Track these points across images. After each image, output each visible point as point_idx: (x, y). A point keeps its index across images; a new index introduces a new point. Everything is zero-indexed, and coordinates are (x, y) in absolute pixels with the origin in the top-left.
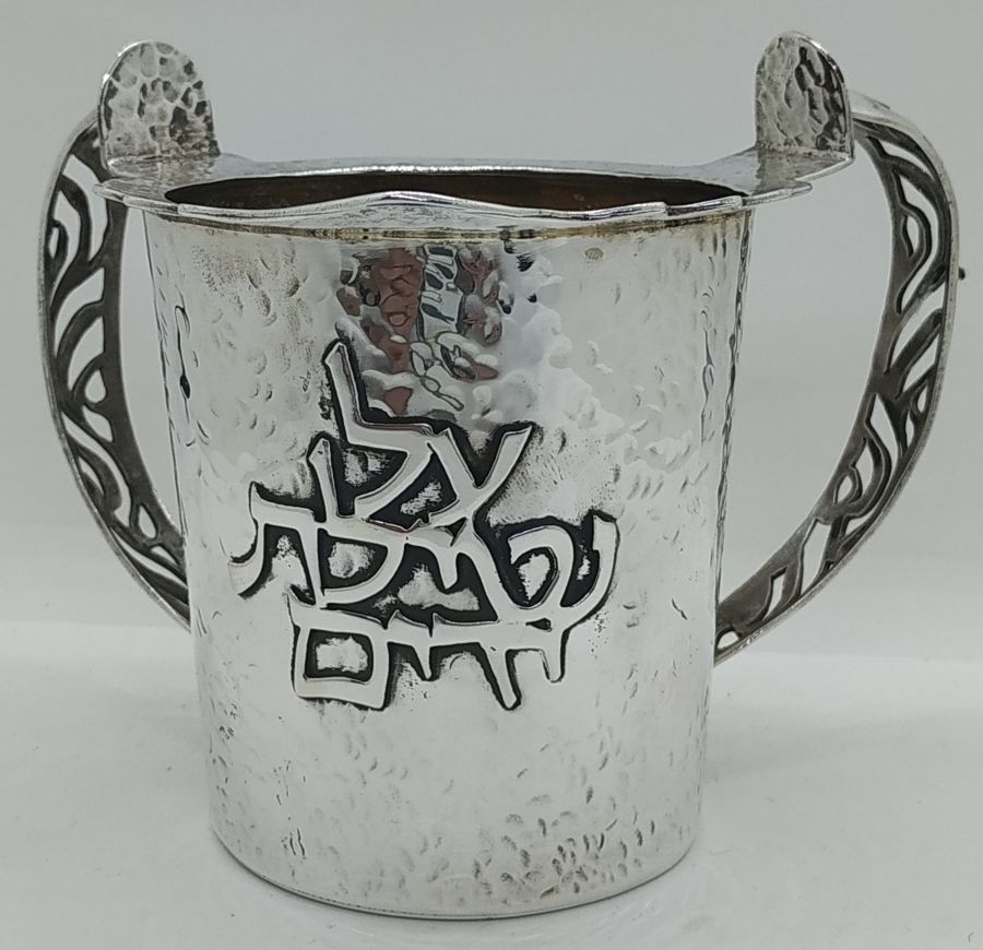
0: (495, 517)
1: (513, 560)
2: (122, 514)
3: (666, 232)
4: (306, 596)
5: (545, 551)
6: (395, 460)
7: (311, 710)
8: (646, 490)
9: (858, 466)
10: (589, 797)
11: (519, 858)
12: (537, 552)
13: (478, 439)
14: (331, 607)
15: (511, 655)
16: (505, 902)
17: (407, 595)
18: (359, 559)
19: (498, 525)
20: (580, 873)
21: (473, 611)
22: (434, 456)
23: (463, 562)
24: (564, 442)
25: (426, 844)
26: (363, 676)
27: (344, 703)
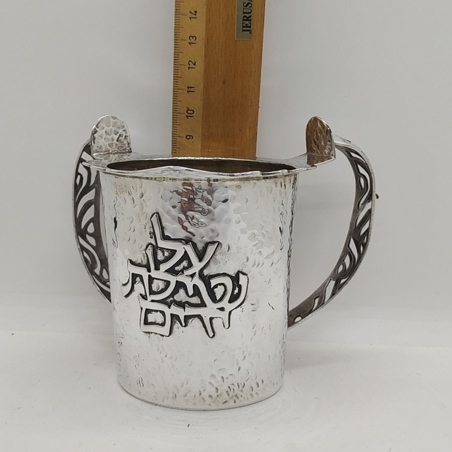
0: (206, 272)
1: (212, 287)
2: (97, 271)
3: (263, 181)
4: (144, 297)
5: (223, 284)
6: (173, 252)
7: (146, 336)
8: (258, 265)
9: (345, 261)
10: (239, 369)
11: (215, 389)
12: (220, 284)
13: (200, 246)
14: (153, 301)
15: (211, 319)
16: (210, 405)
17: (177, 297)
18: (162, 285)
19: (207, 275)
20: (236, 396)
21: (199, 304)
22: (186, 252)
23: (195, 287)
24: (229, 248)
25: (183, 383)
26: (163, 325)
27: (156, 334)
